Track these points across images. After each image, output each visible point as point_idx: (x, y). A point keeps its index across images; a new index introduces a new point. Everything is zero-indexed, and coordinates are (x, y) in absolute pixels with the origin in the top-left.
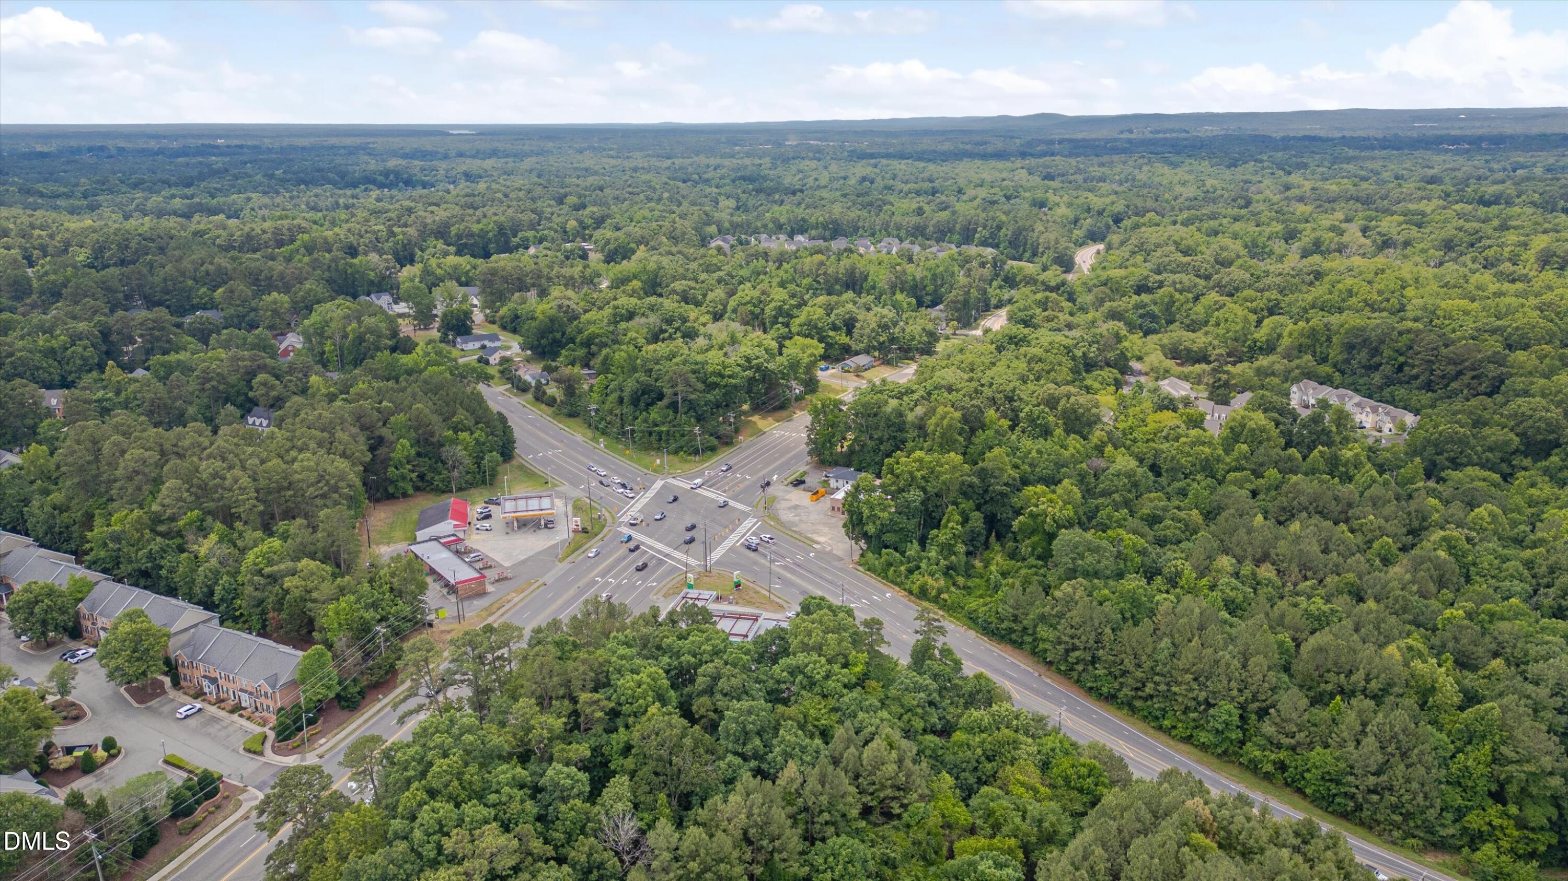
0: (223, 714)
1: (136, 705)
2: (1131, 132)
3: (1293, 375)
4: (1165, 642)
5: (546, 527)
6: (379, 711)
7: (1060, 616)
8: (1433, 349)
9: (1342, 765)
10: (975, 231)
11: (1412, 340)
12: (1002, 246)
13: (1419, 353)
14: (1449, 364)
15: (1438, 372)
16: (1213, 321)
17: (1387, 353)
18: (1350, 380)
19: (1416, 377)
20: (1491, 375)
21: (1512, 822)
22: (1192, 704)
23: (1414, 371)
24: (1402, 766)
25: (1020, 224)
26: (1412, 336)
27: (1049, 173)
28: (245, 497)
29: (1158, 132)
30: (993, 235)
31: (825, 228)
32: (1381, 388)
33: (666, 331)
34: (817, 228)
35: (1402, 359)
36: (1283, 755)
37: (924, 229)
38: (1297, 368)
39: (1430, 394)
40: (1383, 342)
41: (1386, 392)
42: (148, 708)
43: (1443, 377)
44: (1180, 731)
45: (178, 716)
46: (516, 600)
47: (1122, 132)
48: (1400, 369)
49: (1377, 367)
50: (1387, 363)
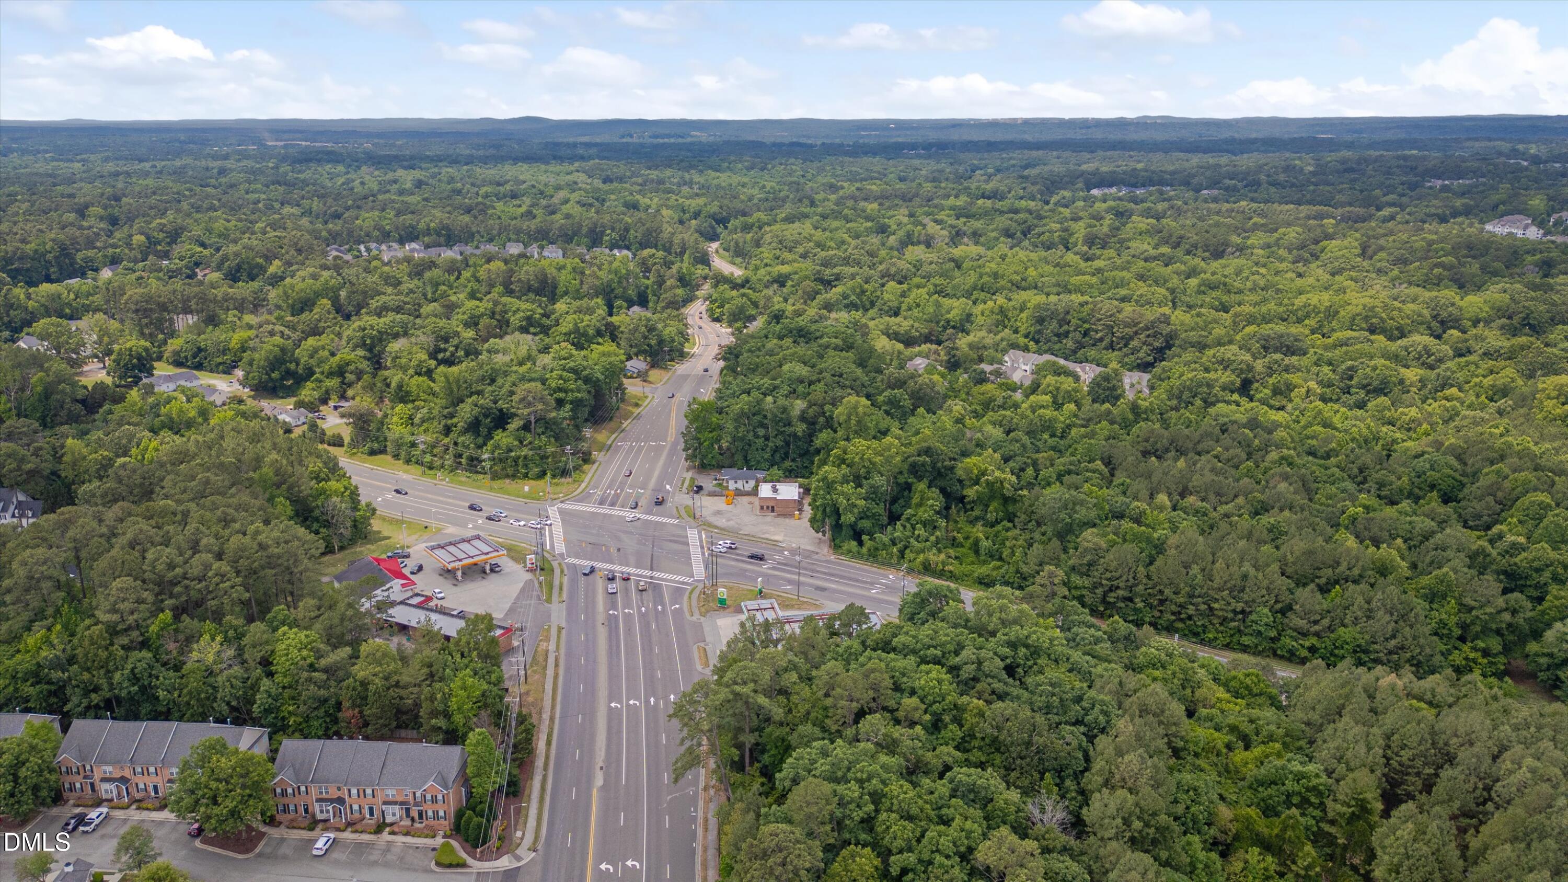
0: (366, 837)
1: (240, 856)
2: (632, 137)
3: (1001, 346)
4: (1195, 569)
5: (492, 570)
6: (543, 789)
7: (1090, 564)
8: (1111, 316)
9: (1367, 637)
10: (603, 233)
11: (1092, 310)
12: (633, 247)
13: (1100, 320)
14: (1125, 327)
15: (1118, 334)
16: (904, 307)
17: (1074, 321)
18: (1045, 347)
19: (1101, 340)
20: (1164, 332)
21: (1479, 654)
22: (1230, 615)
23: (1099, 335)
24: (1408, 629)
25: (648, 225)
26: (1091, 306)
27: (608, 176)
28: (228, 584)
29: (656, 137)
30: (623, 238)
31: (439, 234)
32: (1074, 352)
33: (445, 350)
34: (429, 234)
35: (1087, 326)
36: (1313, 640)
37: (548, 233)
38: (1002, 340)
39: (1116, 353)
40: (1068, 313)
41: (1080, 354)
42: (260, 855)
43: (1122, 338)
44: (1222, 640)
45: (315, 852)
46: (552, 647)
47: (623, 137)
48: (1086, 334)
49: (1066, 334)
50: (1075, 330)
